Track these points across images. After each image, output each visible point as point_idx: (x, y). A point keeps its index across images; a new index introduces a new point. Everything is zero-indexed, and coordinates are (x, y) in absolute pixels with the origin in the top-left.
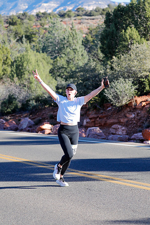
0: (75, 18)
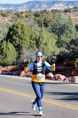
0: (73, 13)
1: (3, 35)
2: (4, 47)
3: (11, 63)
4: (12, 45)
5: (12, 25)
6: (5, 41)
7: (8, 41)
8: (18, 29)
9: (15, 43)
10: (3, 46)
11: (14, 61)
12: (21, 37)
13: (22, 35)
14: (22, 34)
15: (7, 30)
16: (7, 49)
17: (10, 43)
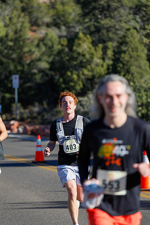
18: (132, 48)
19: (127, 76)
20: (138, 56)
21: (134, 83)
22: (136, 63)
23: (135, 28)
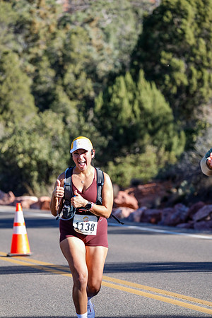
1: (116, 48)
2: (121, 103)
3: (156, 172)
4: (158, 93)
5: (158, 4)
6: (129, 77)
7: (142, 73)
8: (184, 21)
9: (170, 85)
10: (118, 97)
11: (166, 163)
12: (198, 58)
13: (203, 50)
14: (203, 42)
15: (137, 28)
16: (134, 112)
17: (148, 85)
18: (11, 78)
19: (4, 114)
20: (19, 88)
21: (14, 123)
22: (17, 98)
23: (16, 51)
